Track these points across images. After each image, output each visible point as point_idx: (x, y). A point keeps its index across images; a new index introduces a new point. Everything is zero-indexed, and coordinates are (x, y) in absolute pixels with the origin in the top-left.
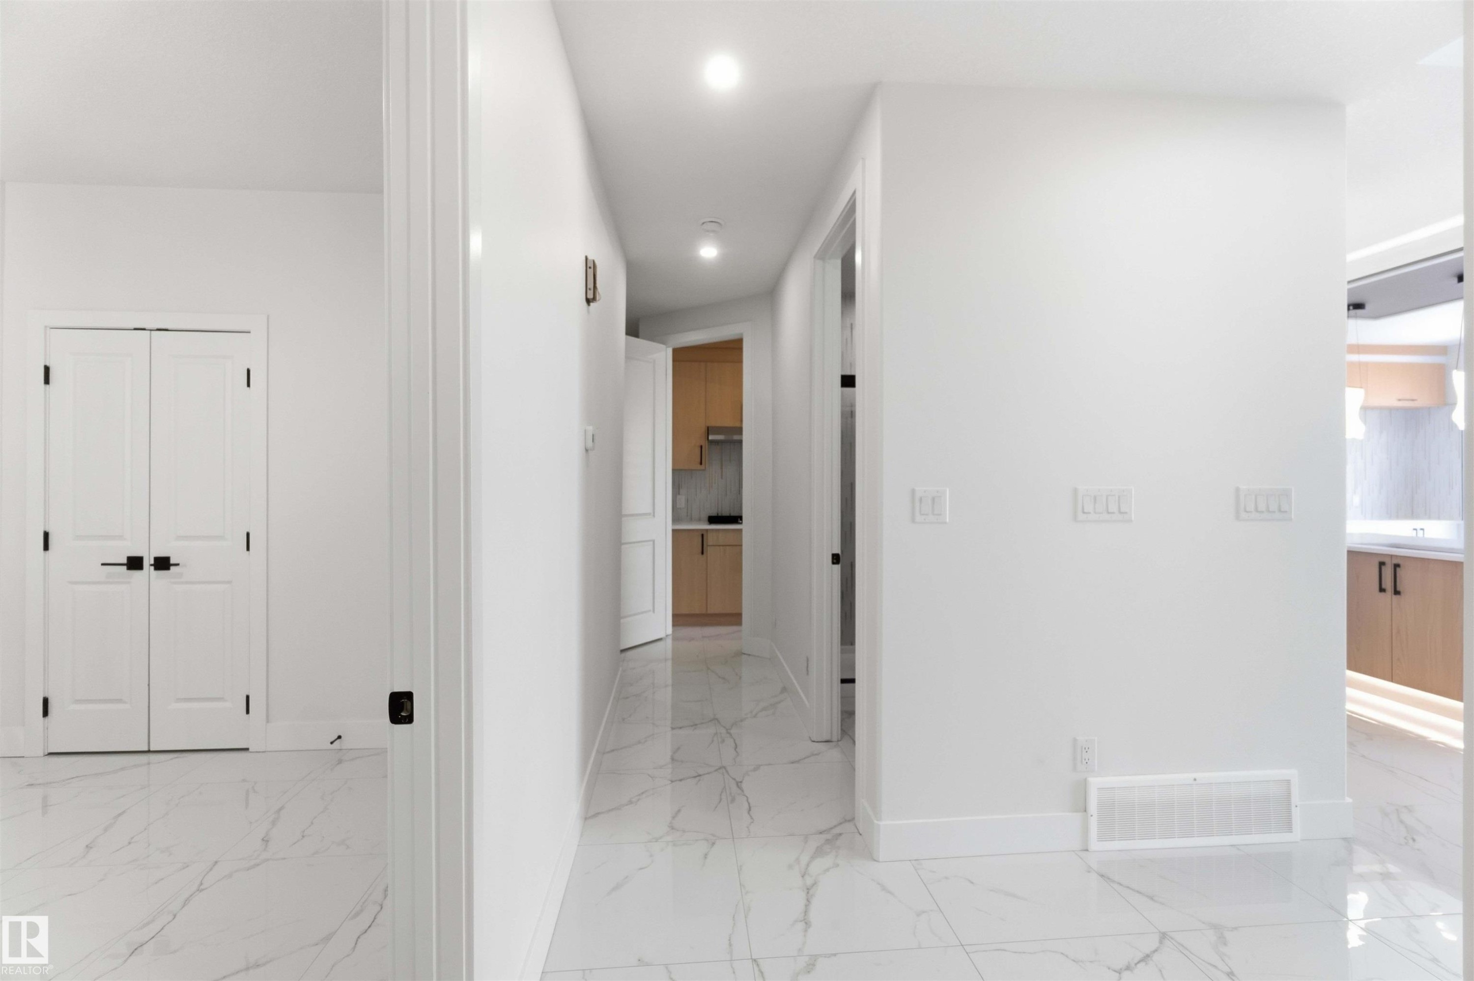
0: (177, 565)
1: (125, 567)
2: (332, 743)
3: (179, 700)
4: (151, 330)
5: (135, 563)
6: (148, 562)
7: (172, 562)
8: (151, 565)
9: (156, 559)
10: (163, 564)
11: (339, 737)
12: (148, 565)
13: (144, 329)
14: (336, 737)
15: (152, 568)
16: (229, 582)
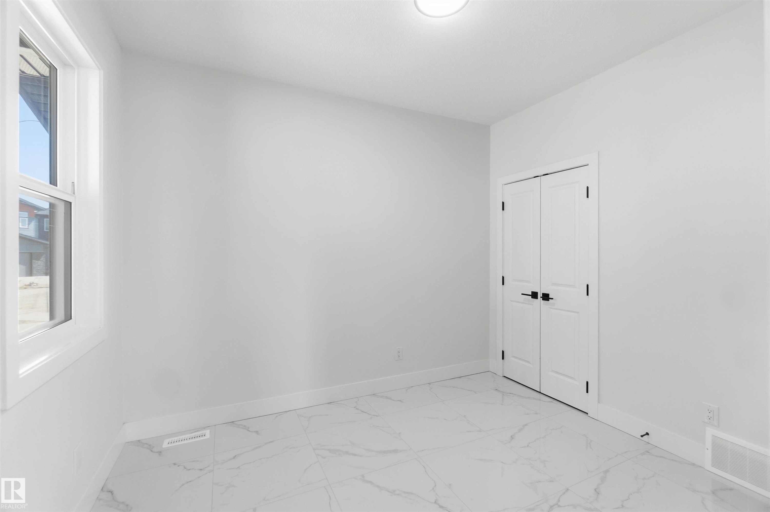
0: (552, 299)
1: (531, 297)
2: (642, 436)
3: (553, 371)
4: (540, 176)
5: (534, 295)
6: (540, 295)
7: (550, 297)
8: (541, 297)
9: (543, 294)
10: (546, 297)
11: (647, 434)
12: (540, 297)
13: (538, 176)
14: (645, 433)
15: (541, 298)
16: (578, 312)
